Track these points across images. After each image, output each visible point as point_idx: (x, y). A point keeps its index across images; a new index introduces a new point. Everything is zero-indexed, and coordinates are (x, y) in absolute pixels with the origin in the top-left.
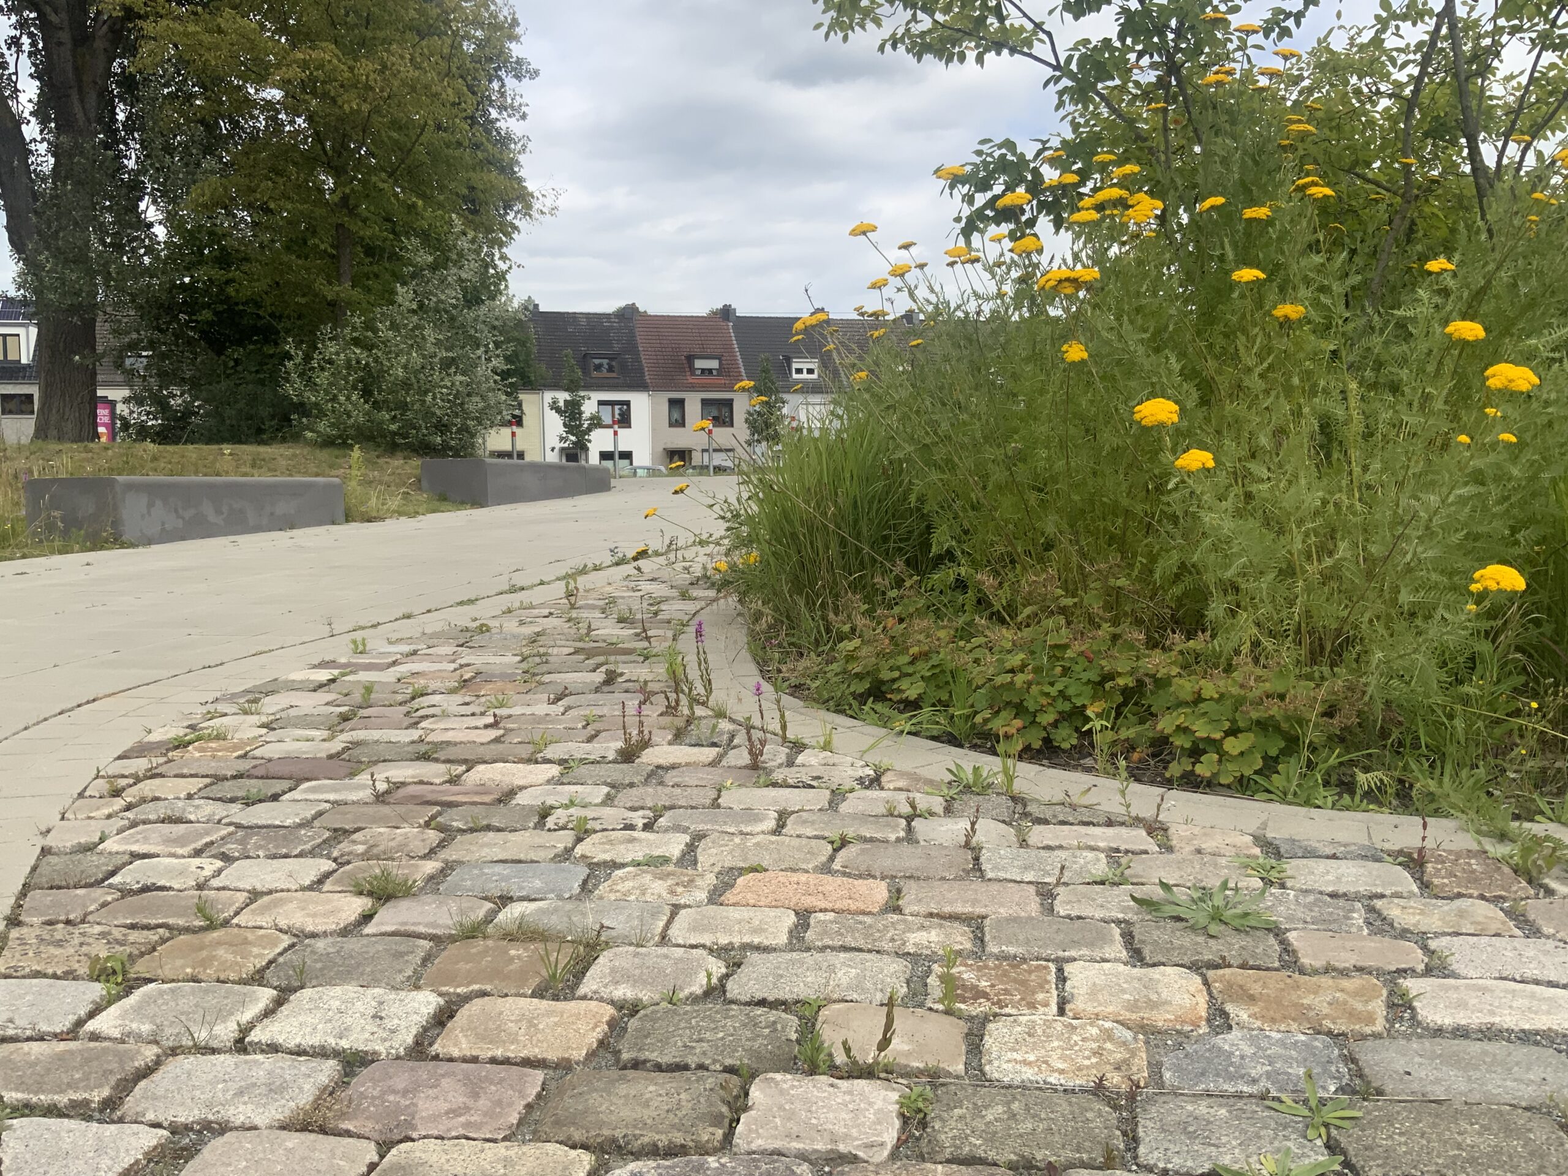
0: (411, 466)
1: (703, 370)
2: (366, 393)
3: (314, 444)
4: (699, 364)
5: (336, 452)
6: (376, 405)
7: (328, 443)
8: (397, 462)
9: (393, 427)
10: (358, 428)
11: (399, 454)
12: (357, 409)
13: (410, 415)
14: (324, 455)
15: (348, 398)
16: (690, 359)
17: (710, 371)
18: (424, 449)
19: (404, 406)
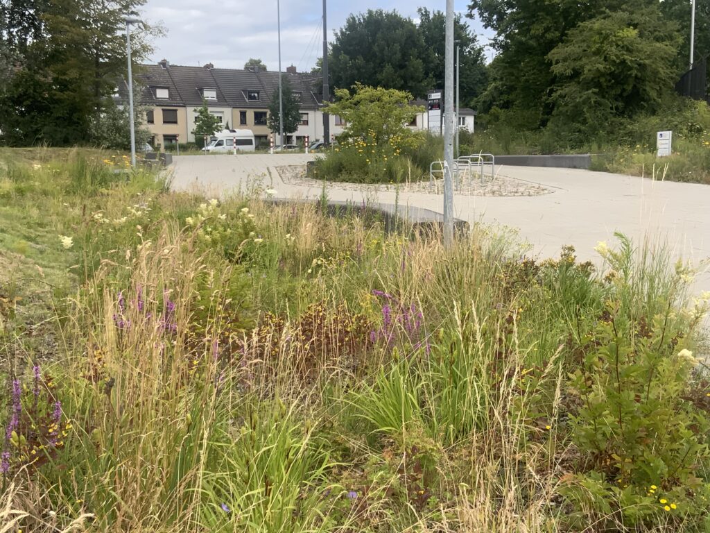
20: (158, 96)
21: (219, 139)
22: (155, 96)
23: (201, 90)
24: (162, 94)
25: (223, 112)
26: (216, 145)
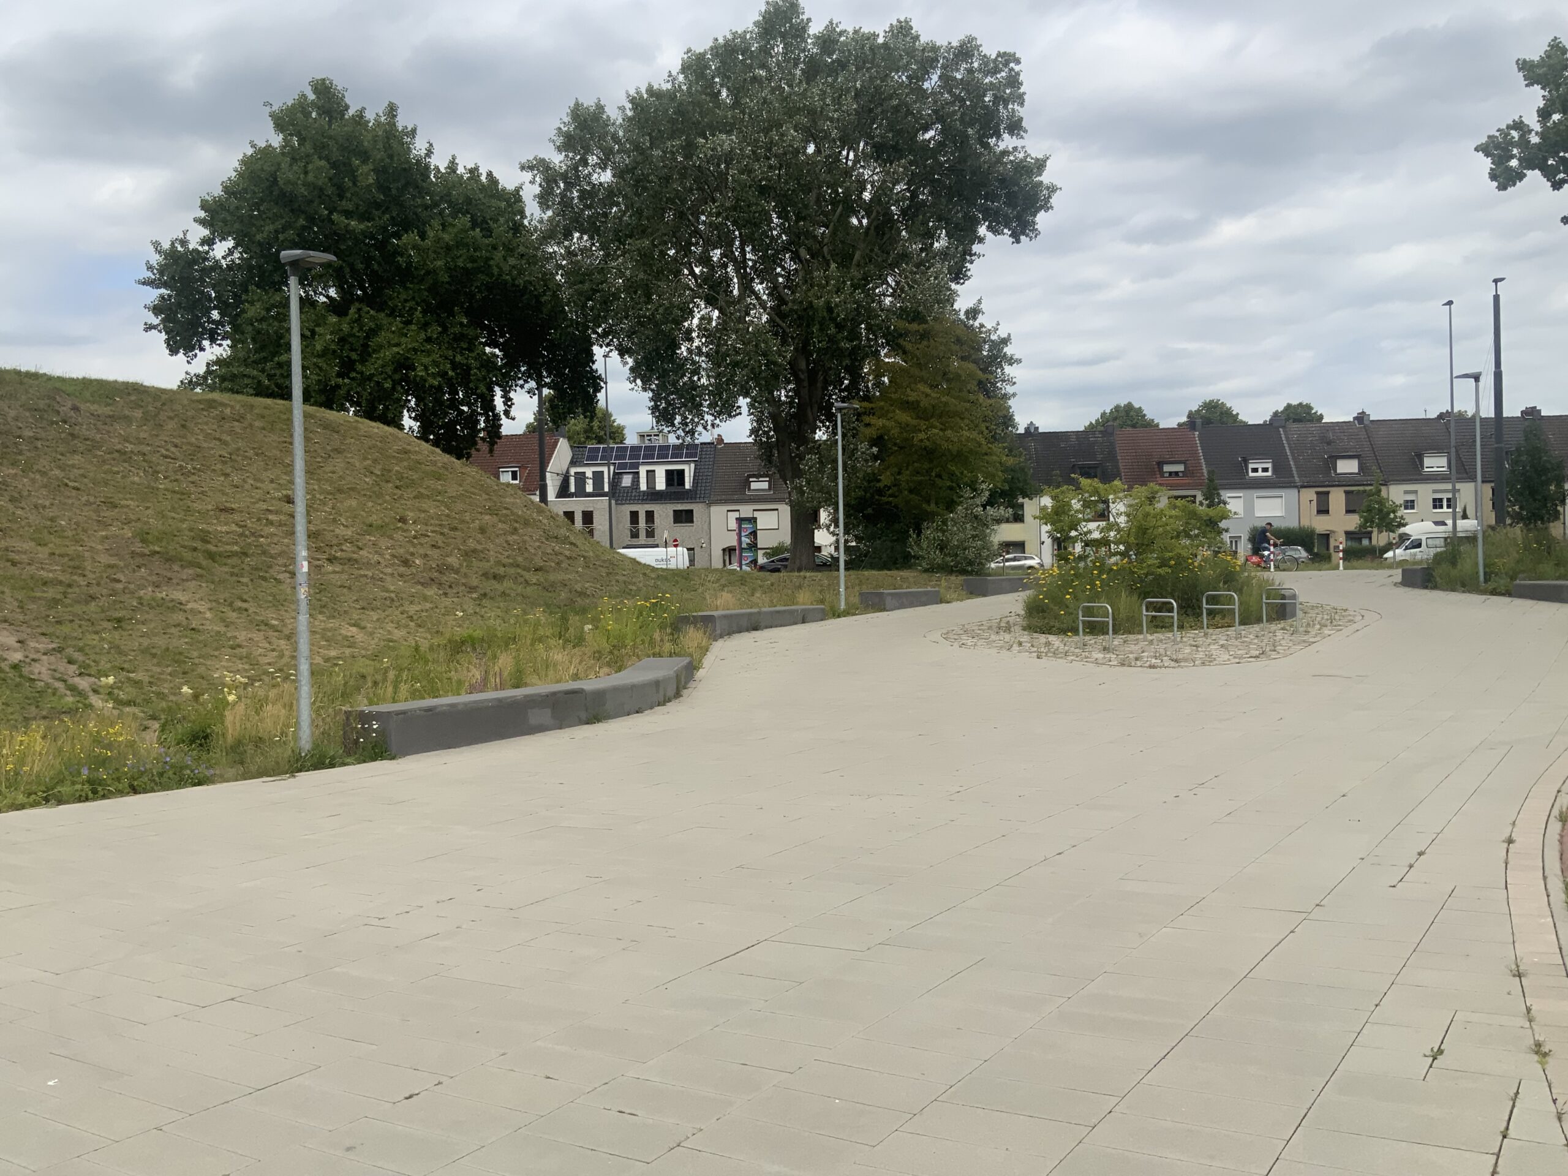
0: (956, 580)
1: (1170, 473)
2: (941, 550)
3: (920, 571)
4: (1167, 468)
5: (930, 574)
6: (945, 555)
7: (926, 571)
8: (953, 578)
9: (952, 564)
10: (939, 565)
11: (954, 574)
12: (937, 557)
13: (958, 558)
14: (925, 575)
15: (935, 552)
16: (1160, 464)
17: (1177, 473)
18: (964, 572)
19: (956, 555)
20: (1339, 471)
21: (1412, 538)
22: (1335, 469)
23: (1420, 457)
24: (1347, 467)
25: (1416, 492)
26: (1405, 550)
